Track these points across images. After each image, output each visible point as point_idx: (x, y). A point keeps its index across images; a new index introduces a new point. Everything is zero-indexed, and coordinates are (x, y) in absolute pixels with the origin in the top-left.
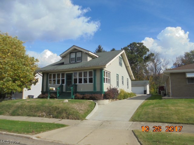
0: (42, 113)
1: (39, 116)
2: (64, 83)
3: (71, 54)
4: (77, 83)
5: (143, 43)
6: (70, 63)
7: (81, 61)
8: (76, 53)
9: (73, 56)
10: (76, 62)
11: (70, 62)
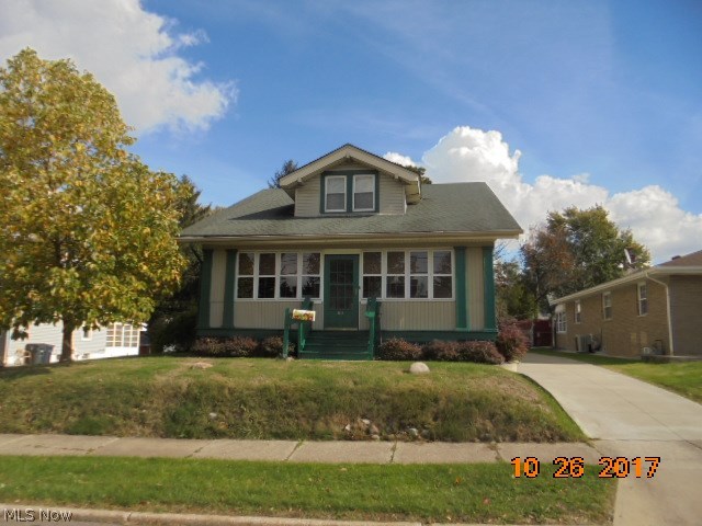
0: (353, 421)
1: (347, 437)
2: (318, 296)
3: (327, 178)
4: (379, 295)
5: (424, 170)
6: (323, 214)
7: (377, 210)
8: (350, 175)
9: (335, 186)
10: (349, 214)
11: (322, 211)
